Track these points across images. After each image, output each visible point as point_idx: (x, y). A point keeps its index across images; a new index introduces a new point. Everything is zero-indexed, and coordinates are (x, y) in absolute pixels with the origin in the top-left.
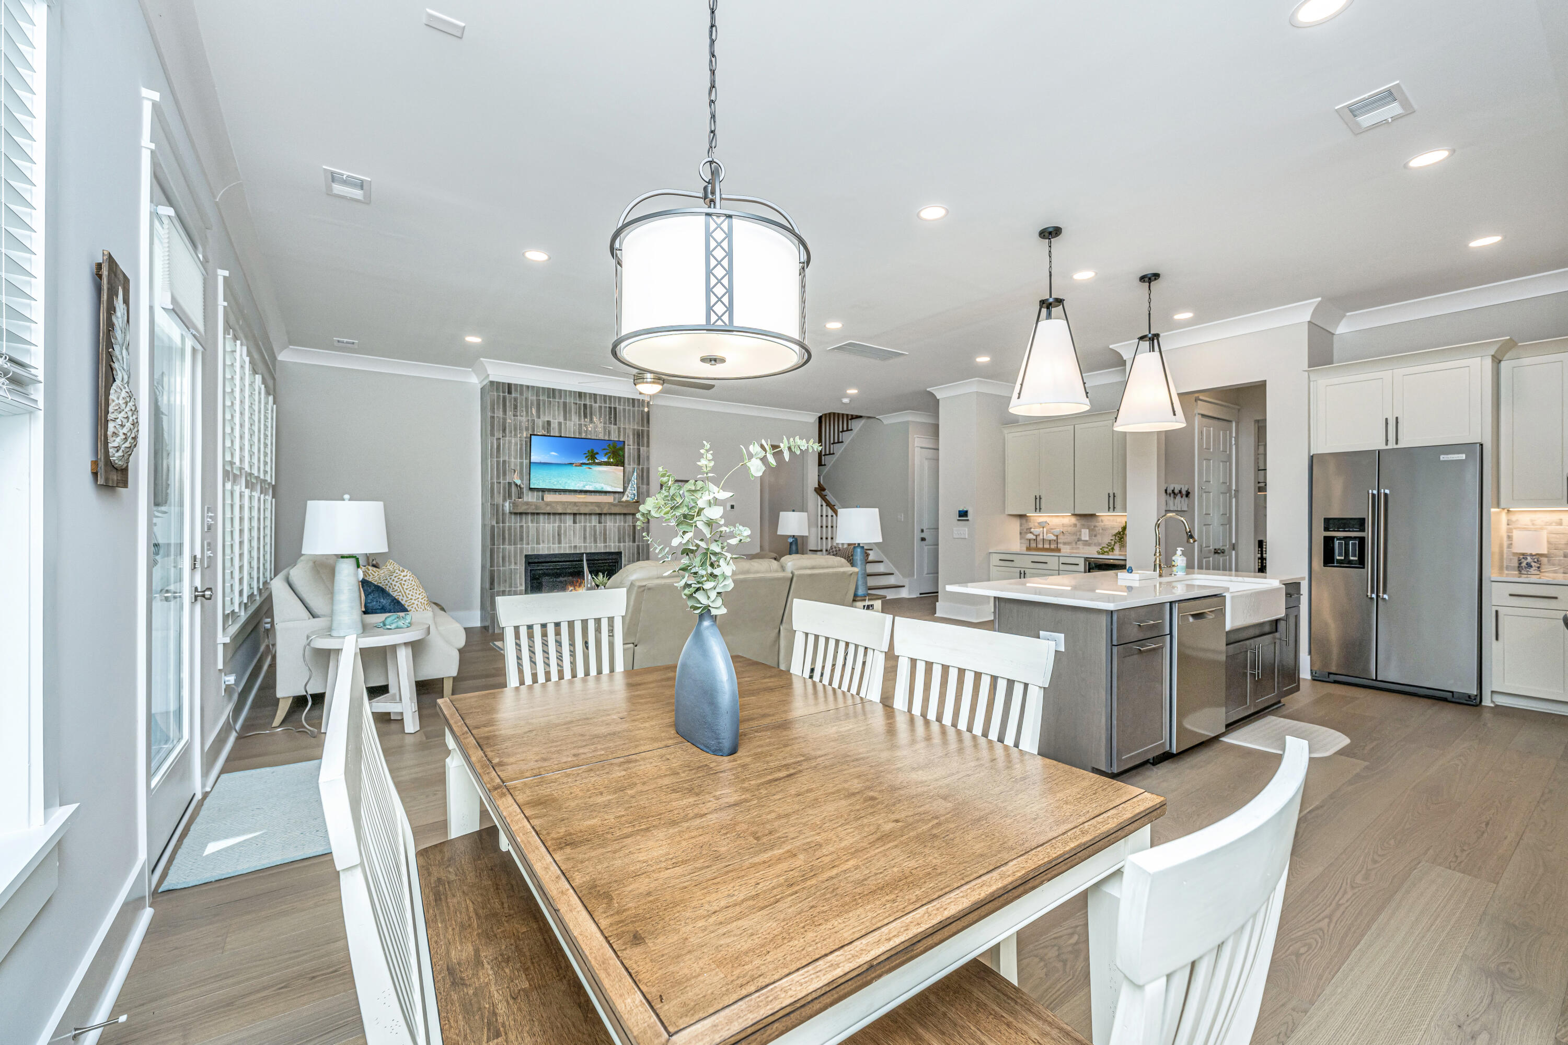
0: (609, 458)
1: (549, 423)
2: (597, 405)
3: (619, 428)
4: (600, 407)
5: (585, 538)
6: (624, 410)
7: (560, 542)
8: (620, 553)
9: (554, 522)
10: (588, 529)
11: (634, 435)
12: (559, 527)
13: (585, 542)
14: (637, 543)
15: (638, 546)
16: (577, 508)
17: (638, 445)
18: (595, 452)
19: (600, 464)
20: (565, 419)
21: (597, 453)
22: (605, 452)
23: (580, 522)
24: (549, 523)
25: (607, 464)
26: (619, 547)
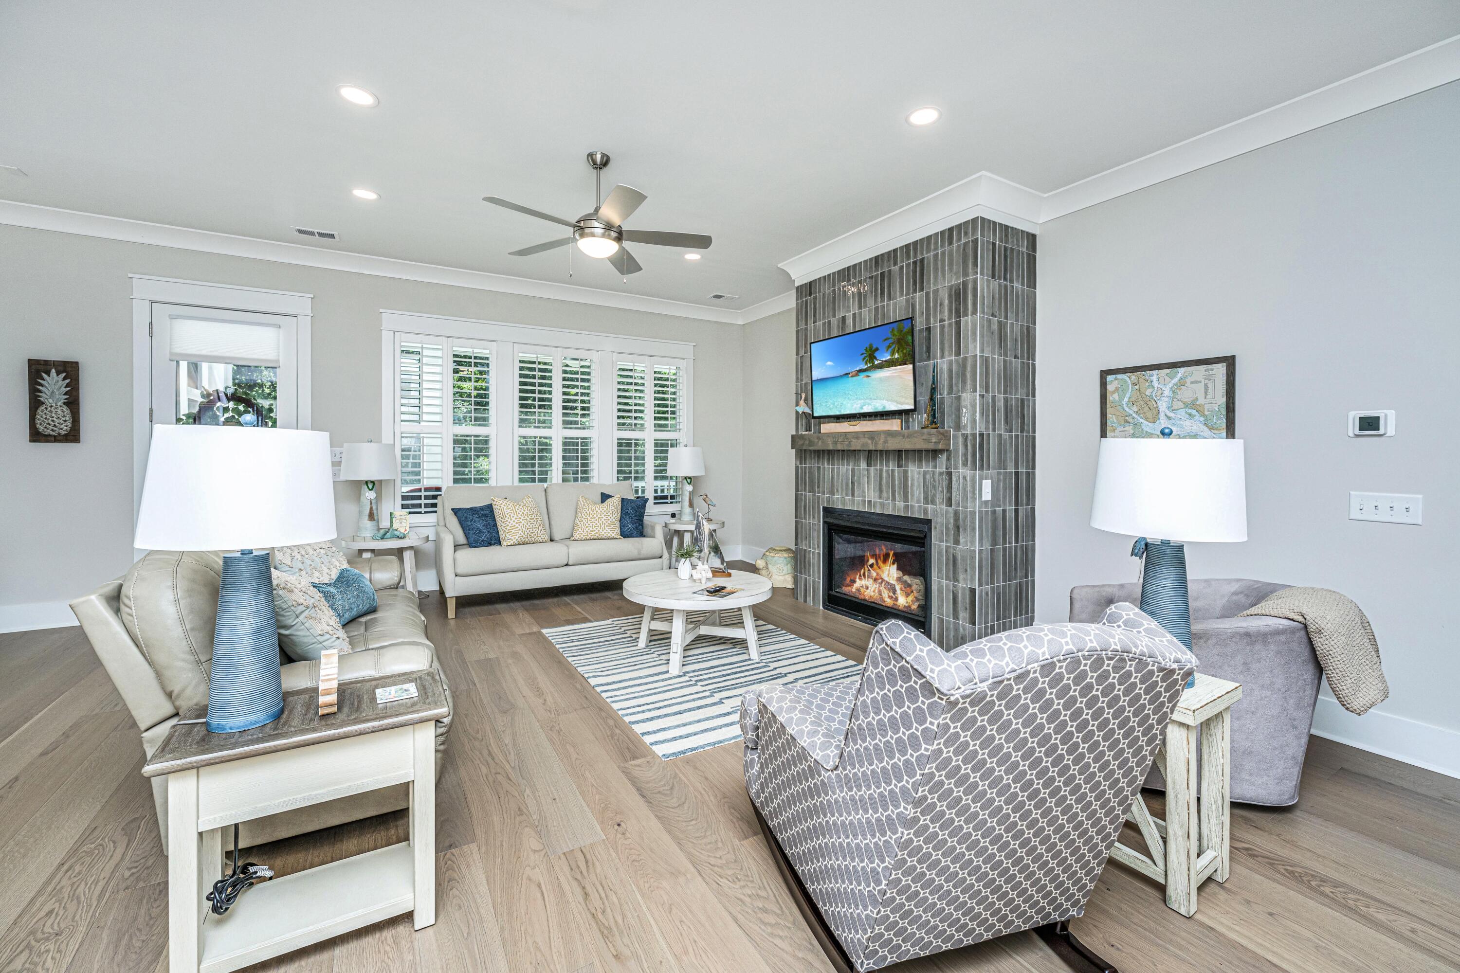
0: (893, 354)
1: (844, 318)
2: (897, 267)
3: (928, 294)
4: (901, 268)
5: (881, 491)
6: (936, 256)
7: (853, 495)
8: (928, 522)
9: (848, 464)
10: (884, 475)
11: (950, 296)
12: (853, 470)
13: (880, 497)
14: (953, 507)
15: (956, 513)
16: (847, 442)
17: (958, 315)
18: (874, 347)
19: (881, 367)
20: (860, 308)
21: (877, 349)
22: (887, 343)
23: (875, 466)
24: (843, 465)
25: (891, 363)
26: (926, 511)
